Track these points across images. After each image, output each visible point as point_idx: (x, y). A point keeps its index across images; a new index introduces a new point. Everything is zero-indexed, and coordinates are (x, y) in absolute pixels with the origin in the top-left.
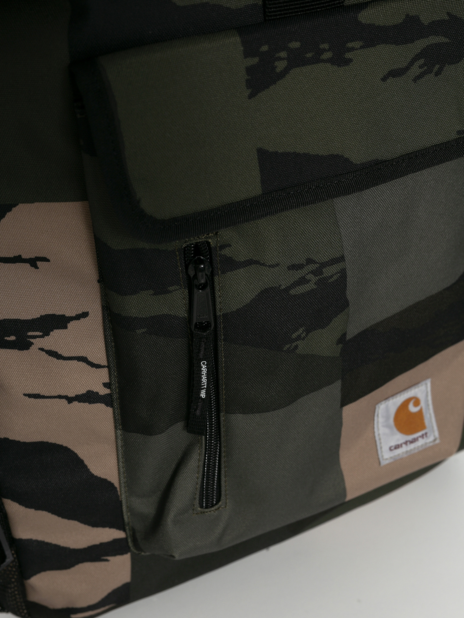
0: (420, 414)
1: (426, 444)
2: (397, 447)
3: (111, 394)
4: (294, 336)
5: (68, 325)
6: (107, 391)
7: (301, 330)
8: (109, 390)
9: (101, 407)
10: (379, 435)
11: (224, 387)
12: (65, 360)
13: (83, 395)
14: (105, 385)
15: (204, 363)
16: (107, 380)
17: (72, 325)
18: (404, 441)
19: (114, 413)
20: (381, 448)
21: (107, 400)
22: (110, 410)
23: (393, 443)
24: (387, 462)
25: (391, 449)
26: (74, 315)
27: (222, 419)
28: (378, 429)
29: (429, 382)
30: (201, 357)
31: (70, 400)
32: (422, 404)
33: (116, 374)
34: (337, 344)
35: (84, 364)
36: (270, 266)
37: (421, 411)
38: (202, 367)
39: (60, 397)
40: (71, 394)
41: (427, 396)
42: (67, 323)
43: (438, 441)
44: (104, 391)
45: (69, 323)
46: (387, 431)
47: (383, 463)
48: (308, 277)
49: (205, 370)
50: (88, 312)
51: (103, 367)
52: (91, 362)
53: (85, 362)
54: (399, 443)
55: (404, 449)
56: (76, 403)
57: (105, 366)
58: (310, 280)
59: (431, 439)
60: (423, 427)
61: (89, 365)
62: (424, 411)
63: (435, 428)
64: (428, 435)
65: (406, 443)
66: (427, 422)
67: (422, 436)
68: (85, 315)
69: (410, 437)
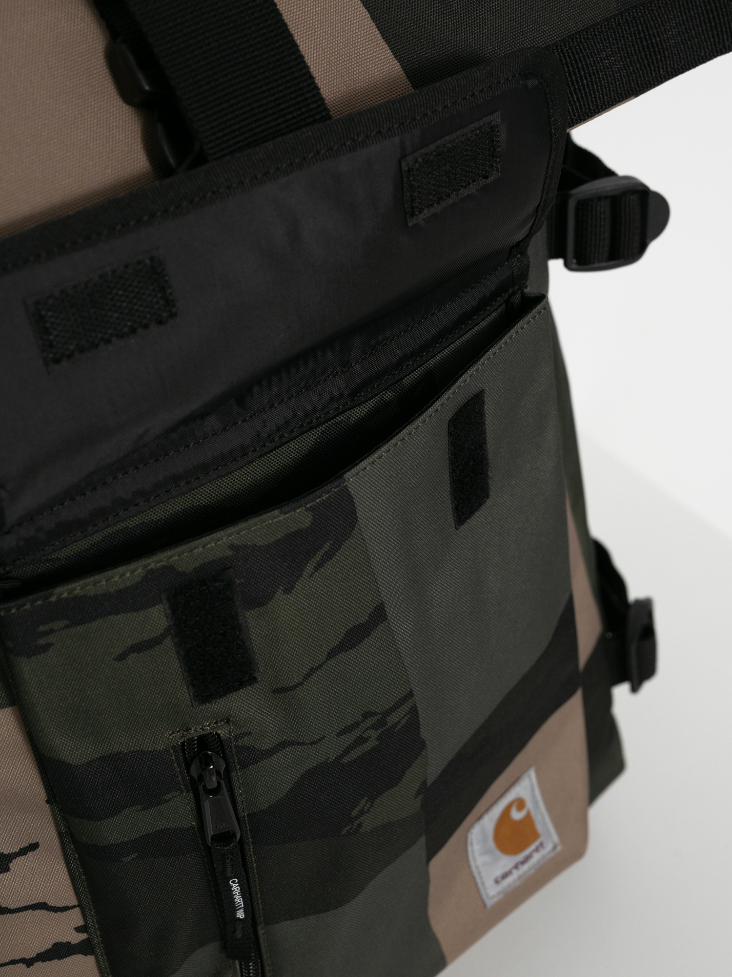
0: (528, 819)
1: (543, 857)
2: (505, 876)
3: (89, 938)
4: (355, 813)
5: (11, 865)
6: (83, 936)
7: (363, 802)
8: (85, 934)
9: (78, 958)
10: (477, 867)
11: (259, 896)
12: (13, 913)
13: (48, 951)
14: (78, 929)
15: (234, 882)
16: (81, 923)
17: (14, 865)
18: (513, 864)
19: (98, 961)
20: (483, 884)
21: (84, 948)
22: (91, 959)
23: (499, 873)
24: (495, 900)
25: (497, 882)
26: (16, 849)
27: (261, 932)
28: (475, 860)
29: (532, 773)
30: (229, 875)
31: (29, 962)
32: (529, 804)
33: (94, 913)
34: (416, 797)
35: (44, 912)
36: (312, 744)
37: (528, 817)
38: (232, 886)
39: (13, 962)
40: (30, 954)
41: (533, 790)
42: (8, 863)
43: (559, 848)
44: (77, 938)
45: (11, 862)
46: (487, 858)
47: (490, 903)
48: (365, 735)
49: (237, 889)
50: (38, 842)
51: (73, 907)
52: (53, 907)
53: (43, 909)
54: (507, 869)
55: (516, 874)
56: (39, 965)
57: (74, 905)
58: (370, 737)
59: (549, 847)
60: (535, 835)
61: (51, 911)
62: (533, 813)
63: (552, 830)
64: (545, 845)
65: (516, 867)
66: (539, 827)
67: (537, 850)
68: (34, 847)
69: (521, 857)
